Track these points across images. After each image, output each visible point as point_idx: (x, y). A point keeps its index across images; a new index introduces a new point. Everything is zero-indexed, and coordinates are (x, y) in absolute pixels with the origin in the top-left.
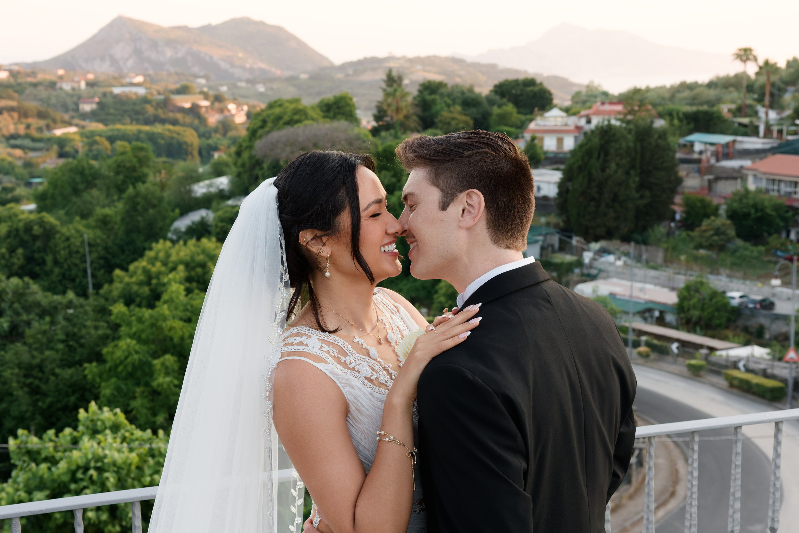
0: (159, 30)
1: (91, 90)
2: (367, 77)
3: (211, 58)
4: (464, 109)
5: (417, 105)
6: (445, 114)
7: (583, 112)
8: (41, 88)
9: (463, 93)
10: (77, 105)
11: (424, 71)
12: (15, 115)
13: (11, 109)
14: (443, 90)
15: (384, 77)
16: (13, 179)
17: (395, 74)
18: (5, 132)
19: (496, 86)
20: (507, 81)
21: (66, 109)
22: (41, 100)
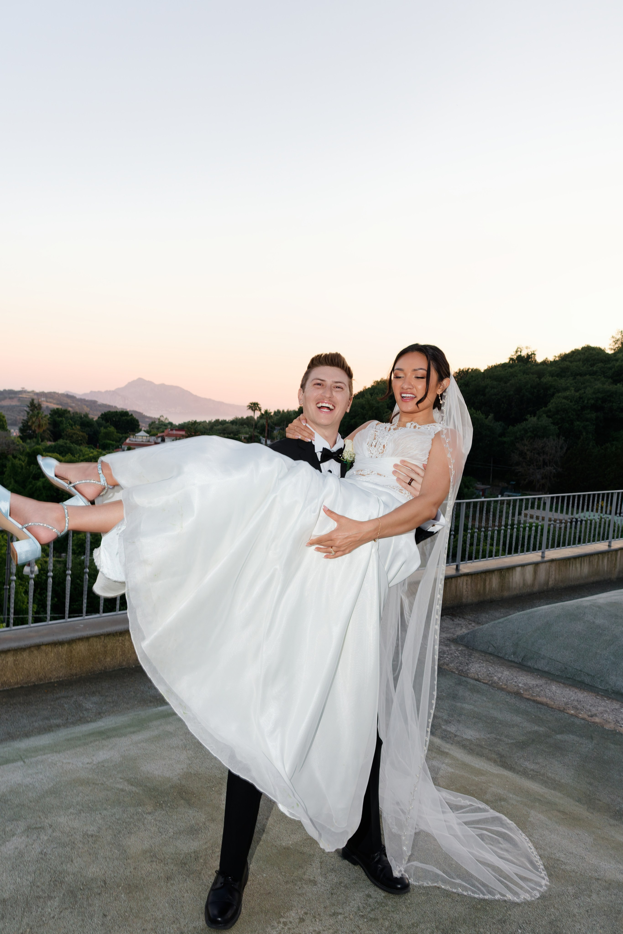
2: (6, 403)
4: (81, 428)
5: (50, 424)
7: (159, 435)
9: (81, 418)
11: (47, 402)
15: (28, 404)
17: (36, 402)
19: (102, 415)
20: (110, 411)
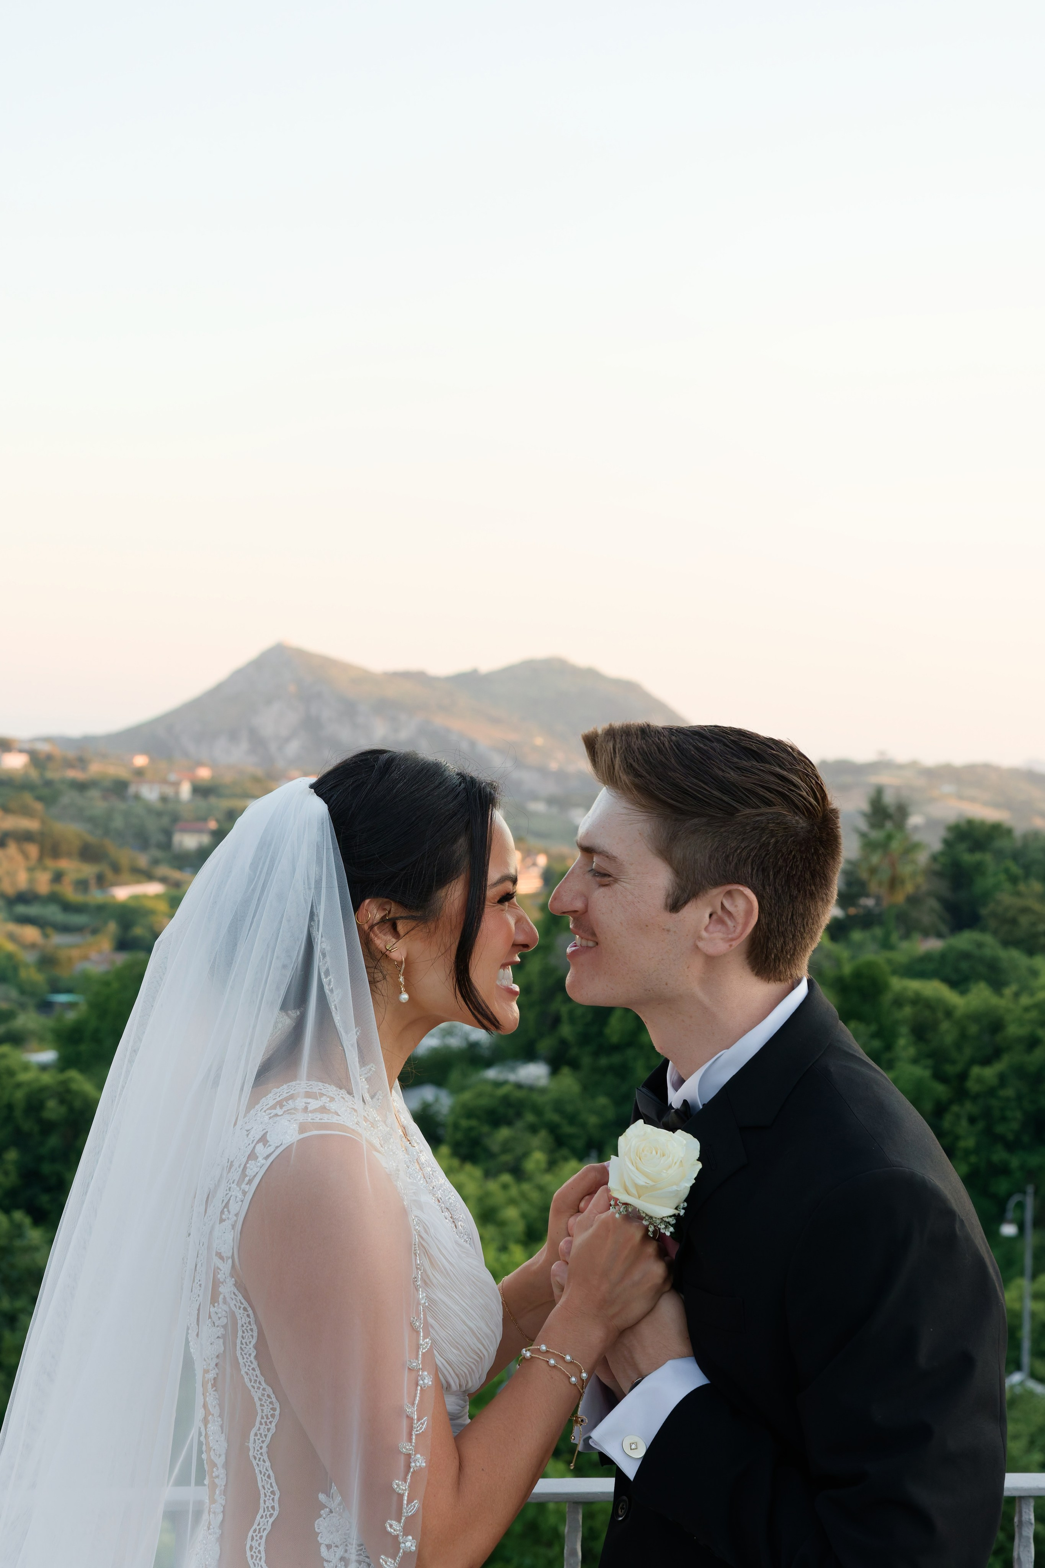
0: (364, 677)
1: (202, 803)
3: (473, 744)
5: (939, 874)
6: (1006, 898)
8: (94, 793)
10: (168, 834)
12: (33, 850)
13: (25, 837)
14: (1001, 843)
15: (865, 806)
16: (14, 993)
17: (889, 800)
18: (8, 888)
21: (143, 841)
22: (91, 820)
